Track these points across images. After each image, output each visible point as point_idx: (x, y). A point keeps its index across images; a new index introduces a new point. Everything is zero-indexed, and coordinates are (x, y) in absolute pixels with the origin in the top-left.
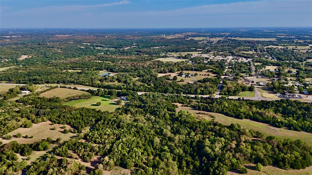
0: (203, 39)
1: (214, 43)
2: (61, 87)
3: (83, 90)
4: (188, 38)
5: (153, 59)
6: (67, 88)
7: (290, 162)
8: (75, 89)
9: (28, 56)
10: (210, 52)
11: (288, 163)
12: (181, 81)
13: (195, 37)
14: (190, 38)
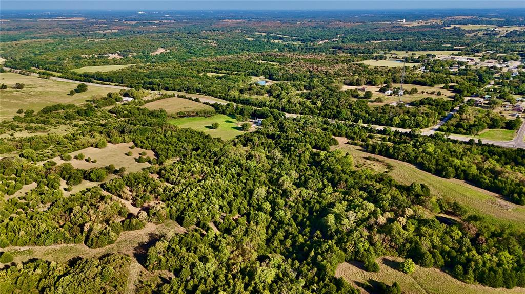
0: (481, 28)
1: (498, 37)
2: (178, 96)
3: (207, 104)
4: (450, 26)
5: (353, 61)
6: (186, 98)
7: (478, 269)
8: (197, 100)
9: (166, 50)
10: (478, 52)
11: (474, 271)
12: (375, 101)
13: (466, 24)
14: (453, 26)
